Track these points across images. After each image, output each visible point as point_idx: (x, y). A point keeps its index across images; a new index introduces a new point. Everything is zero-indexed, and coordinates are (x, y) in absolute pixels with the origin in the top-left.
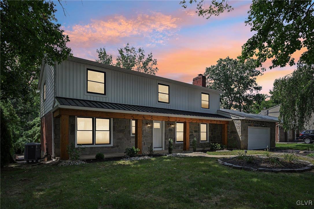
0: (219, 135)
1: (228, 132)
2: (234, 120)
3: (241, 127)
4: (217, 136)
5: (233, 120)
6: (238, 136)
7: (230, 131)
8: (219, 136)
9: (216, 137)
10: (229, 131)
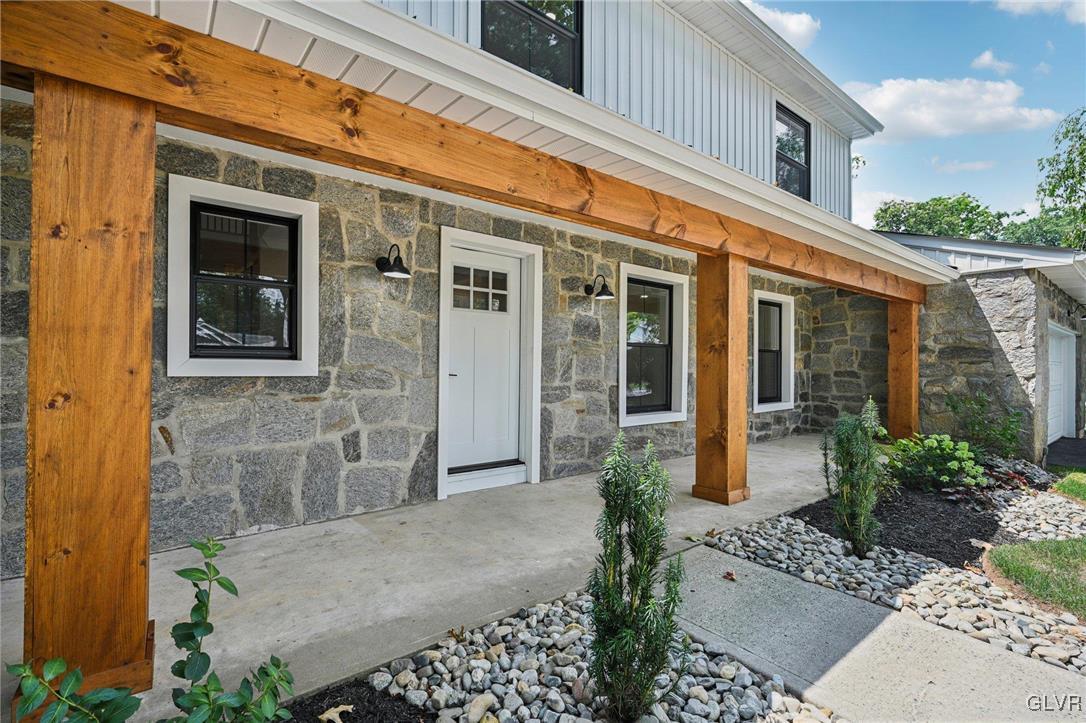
0: (855, 368)
1: (922, 349)
2: (971, 275)
3: (1031, 324)
4: (836, 374)
5: (963, 277)
6: (1011, 375)
7: (938, 347)
8: (853, 374)
9: (833, 378)
10: (930, 343)
